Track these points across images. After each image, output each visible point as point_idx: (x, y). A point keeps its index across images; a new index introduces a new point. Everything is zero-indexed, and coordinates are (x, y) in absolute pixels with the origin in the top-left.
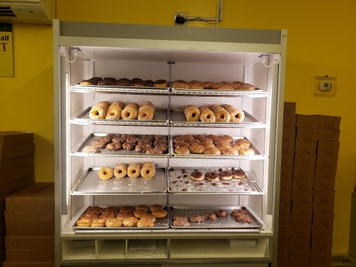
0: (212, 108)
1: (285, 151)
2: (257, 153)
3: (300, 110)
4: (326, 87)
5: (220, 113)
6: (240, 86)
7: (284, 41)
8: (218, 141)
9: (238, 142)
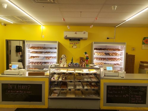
0: (114, 53)
1: (126, 60)
2: (122, 60)
3: (129, 54)
4: (134, 49)
5: (116, 54)
6: (119, 50)
7: (126, 44)
8: (115, 59)
9: (118, 59)
